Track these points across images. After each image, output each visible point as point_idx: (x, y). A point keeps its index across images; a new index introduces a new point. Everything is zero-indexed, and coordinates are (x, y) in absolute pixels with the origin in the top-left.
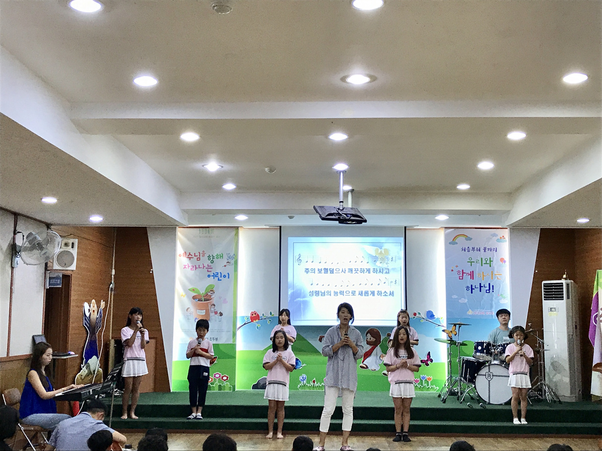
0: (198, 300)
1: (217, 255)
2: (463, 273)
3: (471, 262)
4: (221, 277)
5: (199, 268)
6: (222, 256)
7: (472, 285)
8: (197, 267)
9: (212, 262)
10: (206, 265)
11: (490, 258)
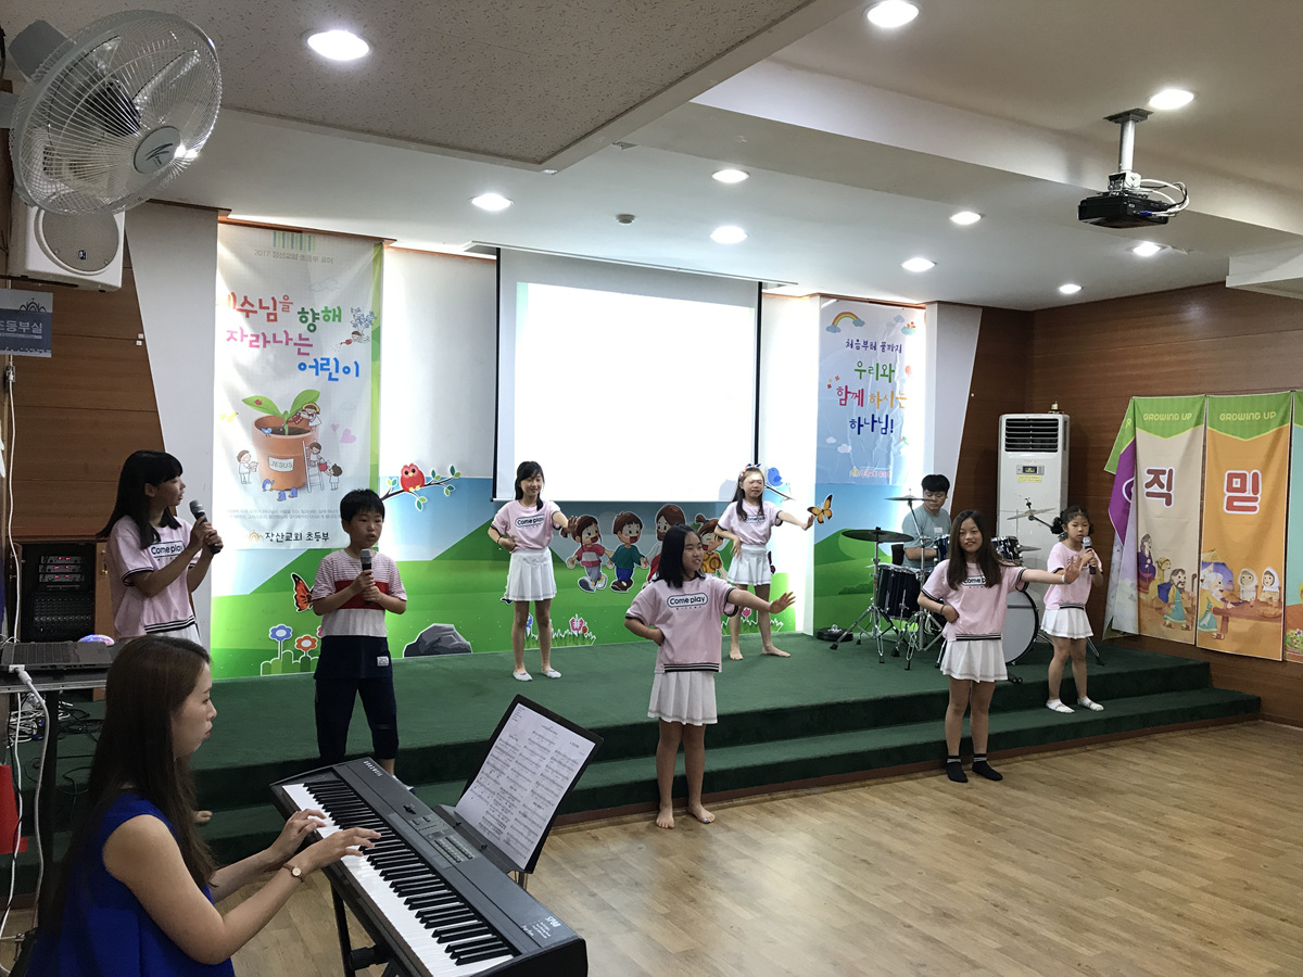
0: (270, 429)
1: (326, 310)
2: (847, 392)
3: (861, 371)
4: (337, 371)
5: (275, 341)
6: (338, 316)
7: (860, 419)
8: (270, 338)
9: (312, 328)
10: (294, 335)
11: (890, 365)
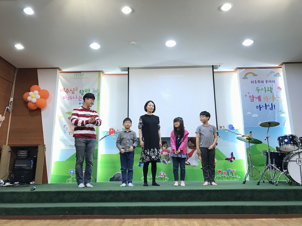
1: (86, 90)
2: (253, 97)
3: (258, 90)
6: (89, 91)
7: (260, 105)
8: (72, 97)
9: (83, 94)
10: (78, 96)
11: (271, 87)
